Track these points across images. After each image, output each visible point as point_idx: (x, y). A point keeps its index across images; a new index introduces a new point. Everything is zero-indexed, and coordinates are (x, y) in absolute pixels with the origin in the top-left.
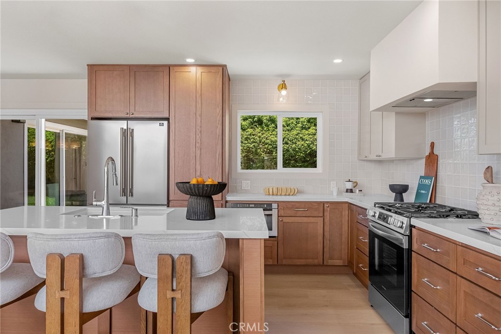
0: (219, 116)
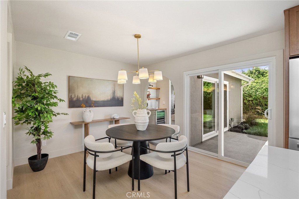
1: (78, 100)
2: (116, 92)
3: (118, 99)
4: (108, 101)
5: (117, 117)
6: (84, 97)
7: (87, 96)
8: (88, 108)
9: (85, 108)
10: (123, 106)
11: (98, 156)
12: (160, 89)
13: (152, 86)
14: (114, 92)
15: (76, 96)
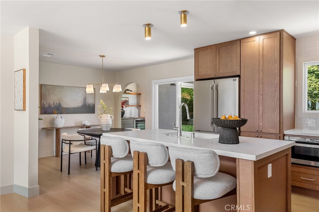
0: (277, 70)
1: (50, 106)
2: (87, 99)
3: (89, 106)
4: (78, 108)
5: (88, 124)
6: (55, 104)
7: (58, 103)
8: (59, 115)
9: (57, 115)
10: (95, 113)
11: (72, 144)
12: (140, 94)
13: (131, 91)
14: (85, 99)
15: (48, 103)
